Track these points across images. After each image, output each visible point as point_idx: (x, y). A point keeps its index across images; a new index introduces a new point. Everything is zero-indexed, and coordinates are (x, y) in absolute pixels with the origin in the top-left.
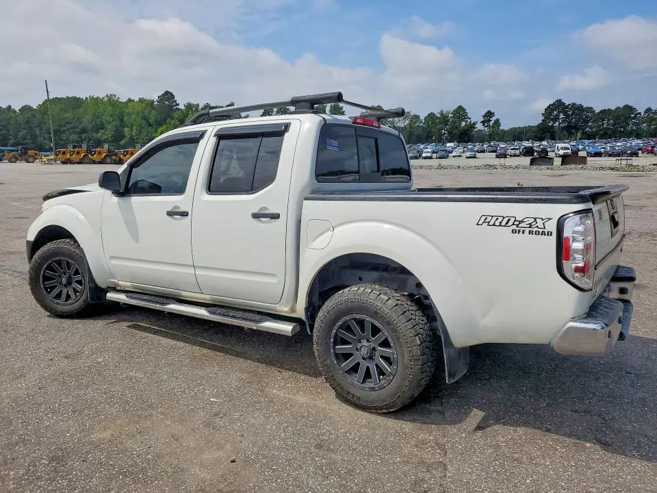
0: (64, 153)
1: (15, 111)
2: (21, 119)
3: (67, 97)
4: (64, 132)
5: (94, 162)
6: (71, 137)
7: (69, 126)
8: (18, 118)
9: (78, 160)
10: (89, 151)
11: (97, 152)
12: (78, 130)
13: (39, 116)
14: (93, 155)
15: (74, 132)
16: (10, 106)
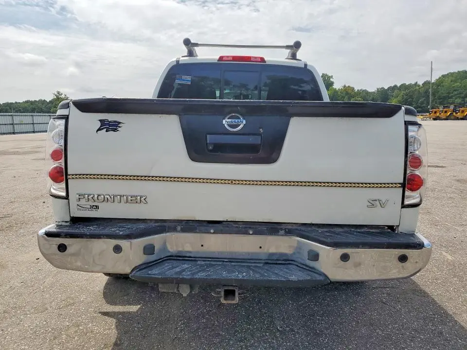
0: (435, 112)
1: (419, 86)
2: (422, 90)
3: (458, 71)
4: (451, 97)
5: (457, 119)
6: (456, 100)
7: (456, 93)
8: (420, 90)
9: (444, 117)
10: (454, 110)
11: (461, 111)
12: (463, 95)
13: (435, 87)
14: (457, 113)
15: (460, 97)
16: (417, 82)
